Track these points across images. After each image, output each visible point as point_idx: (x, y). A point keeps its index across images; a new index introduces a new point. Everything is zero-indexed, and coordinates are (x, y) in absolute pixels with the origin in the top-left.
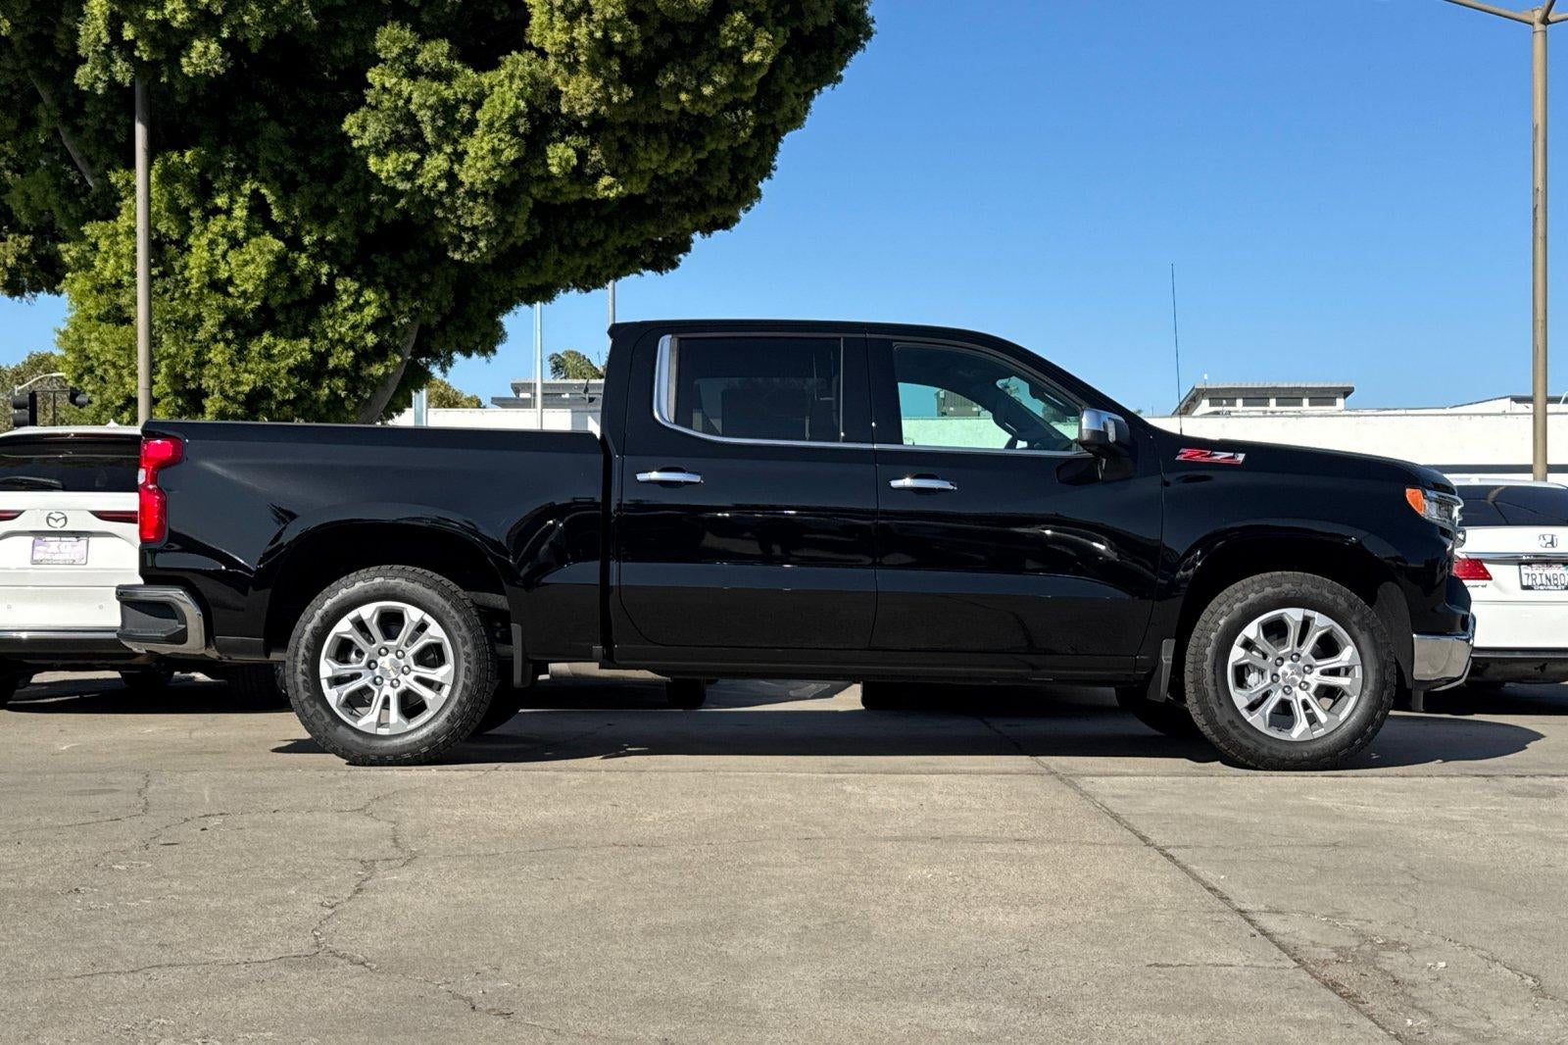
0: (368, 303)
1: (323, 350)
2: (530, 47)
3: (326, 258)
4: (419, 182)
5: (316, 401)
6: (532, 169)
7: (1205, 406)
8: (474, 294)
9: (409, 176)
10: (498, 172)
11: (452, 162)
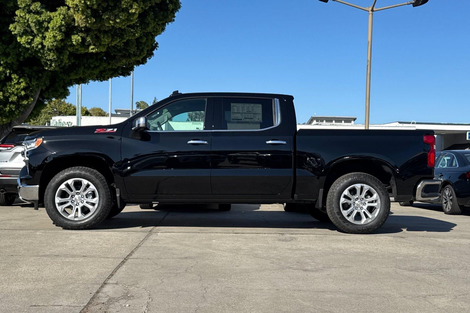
0: (22, 82)
1: (7, 96)
2: (66, 5)
3: (9, 68)
4: (33, 45)
5: (5, 111)
6: (67, 43)
7: (315, 122)
8: (57, 80)
9: (30, 43)
10: (55, 43)
11: (42, 39)
